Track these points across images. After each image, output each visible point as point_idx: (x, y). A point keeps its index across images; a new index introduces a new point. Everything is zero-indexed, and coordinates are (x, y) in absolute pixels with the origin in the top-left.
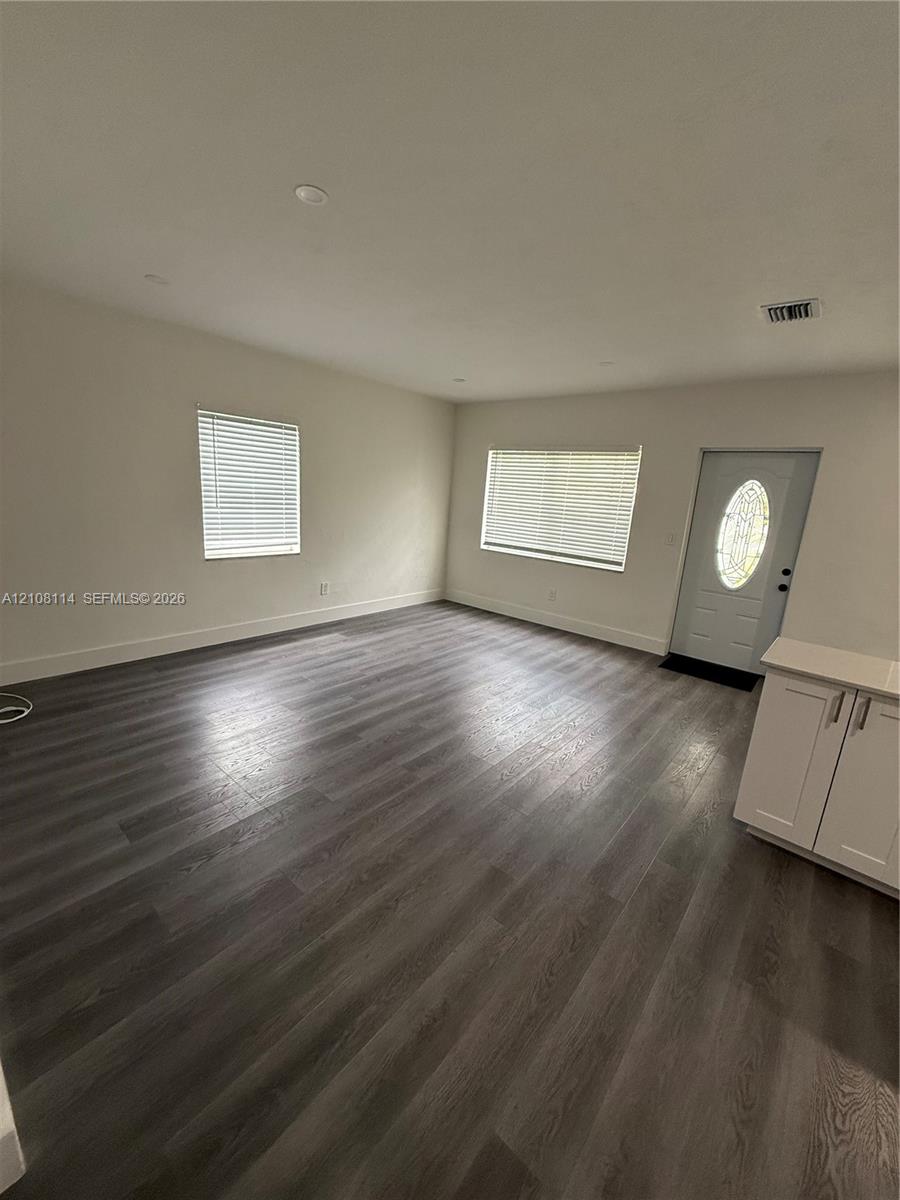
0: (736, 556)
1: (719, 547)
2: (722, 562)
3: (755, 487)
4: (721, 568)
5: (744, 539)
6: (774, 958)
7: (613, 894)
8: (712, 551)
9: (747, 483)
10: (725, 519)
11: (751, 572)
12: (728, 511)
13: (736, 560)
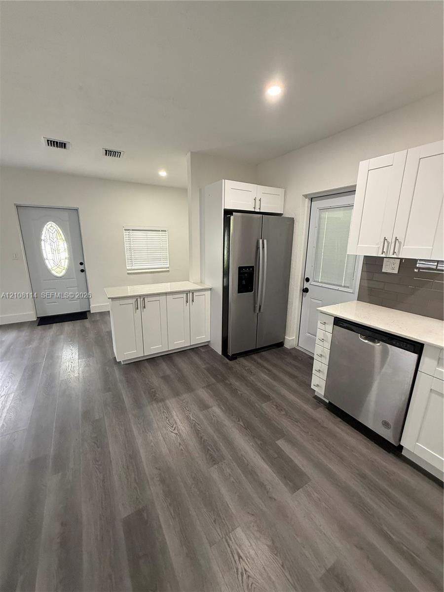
0: (56, 260)
1: (45, 256)
2: (50, 264)
3: (53, 225)
4: (49, 267)
5: (57, 251)
6: (153, 390)
7: (97, 417)
8: (42, 259)
9: (48, 223)
10: (43, 242)
11: (66, 267)
12: (43, 238)
13: (56, 262)
